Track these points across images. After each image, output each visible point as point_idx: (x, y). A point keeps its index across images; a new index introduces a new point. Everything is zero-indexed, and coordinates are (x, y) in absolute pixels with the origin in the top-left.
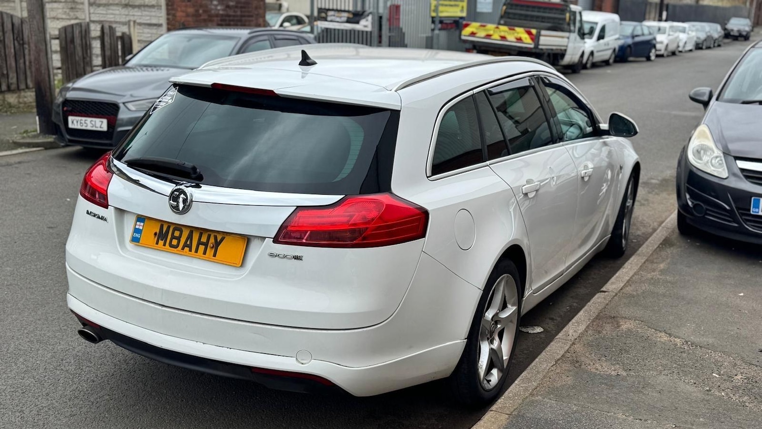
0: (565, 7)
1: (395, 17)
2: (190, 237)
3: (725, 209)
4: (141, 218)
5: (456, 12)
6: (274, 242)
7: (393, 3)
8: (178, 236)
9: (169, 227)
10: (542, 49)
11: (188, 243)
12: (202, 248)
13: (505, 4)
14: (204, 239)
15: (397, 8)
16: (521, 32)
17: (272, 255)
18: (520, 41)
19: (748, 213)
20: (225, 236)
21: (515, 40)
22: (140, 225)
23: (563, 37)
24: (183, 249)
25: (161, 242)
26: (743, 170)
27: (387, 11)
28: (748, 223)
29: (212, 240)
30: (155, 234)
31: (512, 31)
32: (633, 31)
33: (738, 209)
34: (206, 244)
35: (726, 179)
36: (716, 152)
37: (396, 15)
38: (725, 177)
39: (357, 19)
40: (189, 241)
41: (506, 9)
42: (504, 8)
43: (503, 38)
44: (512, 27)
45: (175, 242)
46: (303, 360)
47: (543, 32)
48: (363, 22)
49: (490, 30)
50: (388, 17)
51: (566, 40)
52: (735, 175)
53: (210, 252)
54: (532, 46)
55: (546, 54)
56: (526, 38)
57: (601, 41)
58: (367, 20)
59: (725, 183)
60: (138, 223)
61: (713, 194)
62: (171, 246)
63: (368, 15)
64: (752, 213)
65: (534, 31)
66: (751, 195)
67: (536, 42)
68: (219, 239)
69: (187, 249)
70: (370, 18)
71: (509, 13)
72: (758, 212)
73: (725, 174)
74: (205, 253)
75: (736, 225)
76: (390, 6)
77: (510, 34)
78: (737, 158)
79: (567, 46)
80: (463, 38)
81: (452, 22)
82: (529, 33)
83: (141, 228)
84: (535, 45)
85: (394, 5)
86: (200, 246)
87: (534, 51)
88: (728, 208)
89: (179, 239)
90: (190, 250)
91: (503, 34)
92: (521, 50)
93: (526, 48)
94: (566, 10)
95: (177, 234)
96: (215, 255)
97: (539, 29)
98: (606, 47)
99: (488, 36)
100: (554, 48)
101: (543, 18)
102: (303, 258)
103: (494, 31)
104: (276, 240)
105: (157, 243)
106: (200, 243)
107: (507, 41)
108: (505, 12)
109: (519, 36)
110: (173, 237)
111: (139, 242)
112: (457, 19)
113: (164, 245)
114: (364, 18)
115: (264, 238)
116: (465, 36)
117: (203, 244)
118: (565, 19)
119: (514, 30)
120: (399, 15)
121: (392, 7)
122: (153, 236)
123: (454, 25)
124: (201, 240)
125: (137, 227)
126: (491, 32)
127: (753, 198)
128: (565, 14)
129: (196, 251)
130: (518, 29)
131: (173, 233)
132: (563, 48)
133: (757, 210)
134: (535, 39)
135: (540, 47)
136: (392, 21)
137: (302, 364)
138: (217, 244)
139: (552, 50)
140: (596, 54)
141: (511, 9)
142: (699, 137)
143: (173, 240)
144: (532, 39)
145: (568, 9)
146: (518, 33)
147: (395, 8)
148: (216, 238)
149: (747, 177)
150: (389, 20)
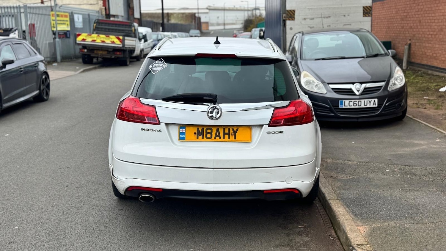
0: (130, 24)
1: (33, 31)
2: (218, 131)
3: (327, 108)
4: (182, 126)
5: (65, 28)
6: (269, 126)
7: (31, 23)
8: (210, 132)
9: (203, 129)
10: (126, 48)
11: (218, 135)
12: (226, 136)
13: (95, 23)
14: (226, 131)
15: (34, 25)
16: (113, 38)
17: (269, 133)
18: (113, 43)
19: (338, 108)
20: (239, 128)
21: (110, 43)
22: (182, 131)
23: (133, 41)
24: (215, 138)
25: (200, 137)
26: (333, 89)
27: (28, 28)
28: (338, 113)
29: (231, 131)
30: (195, 133)
31: (108, 38)
32: (158, 36)
33: (333, 106)
34: (228, 134)
35: (326, 94)
36: (316, 83)
37: (33, 30)
38: (325, 93)
39: (7, 33)
40: (218, 133)
41: (96, 25)
42: (95, 25)
43: (103, 42)
44: (108, 36)
45: (209, 136)
46: (289, 182)
47: (126, 38)
48: (12, 35)
49: (95, 37)
50: (29, 31)
51: (134, 42)
52: (330, 91)
53: (232, 138)
54: (121, 46)
55: (128, 51)
56: (117, 41)
57: (146, 43)
58: (15, 34)
59: (326, 96)
60: (181, 130)
61: (320, 101)
62: (207, 138)
63: (15, 31)
64: (340, 107)
65: (121, 37)
66: (339, 99)
67: (123, 43)
68: (235, 129)
69: (218, 138)
70: (17, 32)
71: (98, 28)
72: (343, 107)
73: (325, 92)
74: (229, 138)
75: (333, 114)
76: (30, 24)
77: (107, 39)
78: (329, 84)
79: (135, 46)
80: (77, 42)
81: (63, 33)
82: (119, 39)
83: (184, 132)
84: (123, 45)
85: (31, 24)
86: (225, 135)
87: (122, 48)
88: (328, 106)
89: (211, 133)
90: (220, 138)
91: (102, 39)
92: (114, 48)
93: (117, 47)
94: (132, 25)
95: (209, 131)
96: (235, 138)
97: (124, 36)
98: (148, 46)
99: (94, 41)
100: (131, 47)
101: (119, 30)
102: (283, 132)
103: (97, 38)
104: (269, 125)
105: (198, 138)
106: (224, 134)
107: (105, 43)
108: (96, 27)
109: (112, 40)
110: (207, 133)
111: (185, 139)
112: (66, 32)
113: (203, 138)
114: (12, 32)
115: (262, 125)
116: (78, 41)
117: (226, 134)
118: (132, 31)
119: (109, 37)
120: (35, 30)
121: (30, 25)
122: (194, 135)
123: (64, 35)
124: (225, 132)
125: (181, 132)
126: (95, 39)
127: (340, 101)
128: (132, 28)
129: (224, 138)
130: (111, 37)
131: (206, 131)
132: (134, 47)
133: (342, 106)
134: (122, 41)
135: (126, 46)
136: (31, 33)
137: (288, 184)
138: (235, 133)
139: (130, 48)
140: (145, 50)
141: (99, 25)
142: (304, 77)
143: (208, 135)
144: (121, 42)
145: (133, 25)
146: (112, 39)
147: (32, 26)
148: (233, 130)
149: (335, 92)
150: (30, 33)
